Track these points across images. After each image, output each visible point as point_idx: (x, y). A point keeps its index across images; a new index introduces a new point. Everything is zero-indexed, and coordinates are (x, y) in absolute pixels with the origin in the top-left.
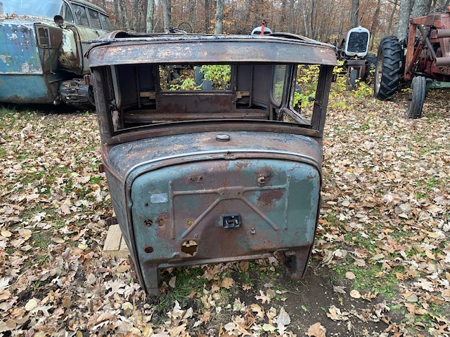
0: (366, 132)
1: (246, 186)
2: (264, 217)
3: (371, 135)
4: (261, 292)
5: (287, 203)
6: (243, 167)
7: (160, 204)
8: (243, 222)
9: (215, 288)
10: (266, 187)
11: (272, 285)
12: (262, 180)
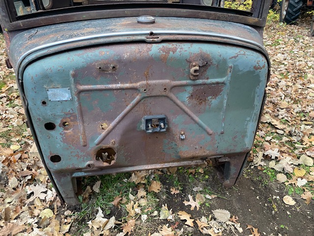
0: (277, 47)
1: (174, 79)
2: (197, 118)
3: (282, 49)
4: (190, 197)
5: (225, 101)
6: (171, 53)
7: (61, 102)
8: (171, 126)
9: (142, 192)
10: (200, 81)
11: (201, 189)
12: (196, 71)
